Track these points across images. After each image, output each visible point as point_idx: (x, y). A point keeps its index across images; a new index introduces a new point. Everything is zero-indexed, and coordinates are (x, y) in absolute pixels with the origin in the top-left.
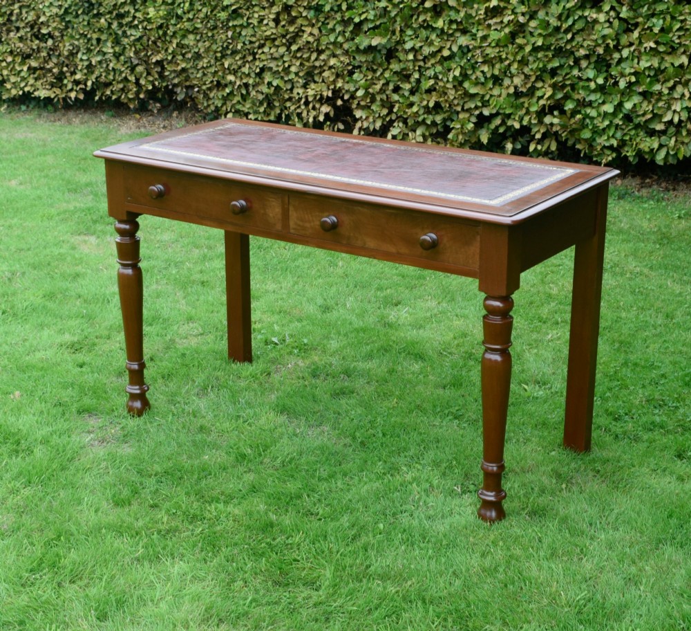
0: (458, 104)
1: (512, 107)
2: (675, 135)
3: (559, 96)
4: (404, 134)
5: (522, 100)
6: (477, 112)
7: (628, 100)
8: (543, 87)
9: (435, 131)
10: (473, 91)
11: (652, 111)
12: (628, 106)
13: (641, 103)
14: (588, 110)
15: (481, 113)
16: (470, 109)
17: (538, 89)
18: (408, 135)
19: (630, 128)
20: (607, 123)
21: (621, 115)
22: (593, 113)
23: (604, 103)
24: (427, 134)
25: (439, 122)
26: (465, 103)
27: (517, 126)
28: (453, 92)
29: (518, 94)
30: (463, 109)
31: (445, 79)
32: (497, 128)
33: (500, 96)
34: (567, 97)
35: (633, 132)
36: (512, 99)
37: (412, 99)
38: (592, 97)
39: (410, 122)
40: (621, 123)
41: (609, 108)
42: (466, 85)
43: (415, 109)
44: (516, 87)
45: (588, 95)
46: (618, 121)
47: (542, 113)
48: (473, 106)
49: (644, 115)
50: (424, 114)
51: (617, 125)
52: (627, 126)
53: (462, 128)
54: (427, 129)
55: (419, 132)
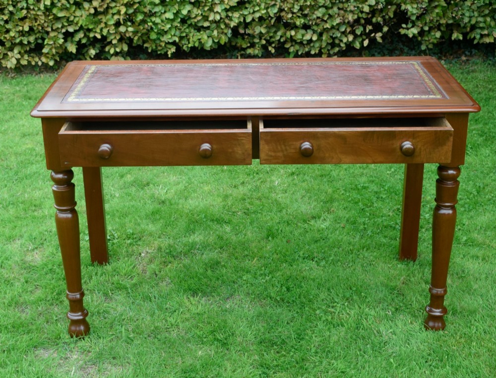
0: (48, 26)
1: (92, 23)
2: (216, 29)
3: (131, 11)
4: (4, 54)
5: (99, 17)
6: (64, 30)
7: (183, 9)
8: (116, 6)
9: (28, 49)
10: (60, 15)
11: (202, 14)
12: (185, 12)
13: (192, 9)
14: (153, 19)
15: (67, 31)
16: (58, 28)
17: (112, 8)
18: (7, 54)
19: (185, 27)
20: (169, 26)
21: (179, 20)
22: (158, 20)
23: (165, 12)
24: (23, 51)
25: (32, 42)
26: (53, 24)
27: (99, 37)
28: (43, 18)
29: (97, 13)
30: (52, 30)
31: (36, 9)
32: (80, 40)
33: (81, 16)
34: (136, 12)
35: (187, 30)
36: (92, 18)
37: (8, 26)
38: (157, 9)
39: (8, 45)
40: (179, 25)
41: (169, 15)
42: (55, 11)
43: (12, 34)
44: (95, 9)
45: (153, 9)
46: (177, 23)
47: (118, 24)
48: (60, 26)
49: (195, 18)
50: (19, 37)
51: (176, 26)
52: (183, 27)
53: (54, 44)
54: (22, 48)
55: (16, 51)
